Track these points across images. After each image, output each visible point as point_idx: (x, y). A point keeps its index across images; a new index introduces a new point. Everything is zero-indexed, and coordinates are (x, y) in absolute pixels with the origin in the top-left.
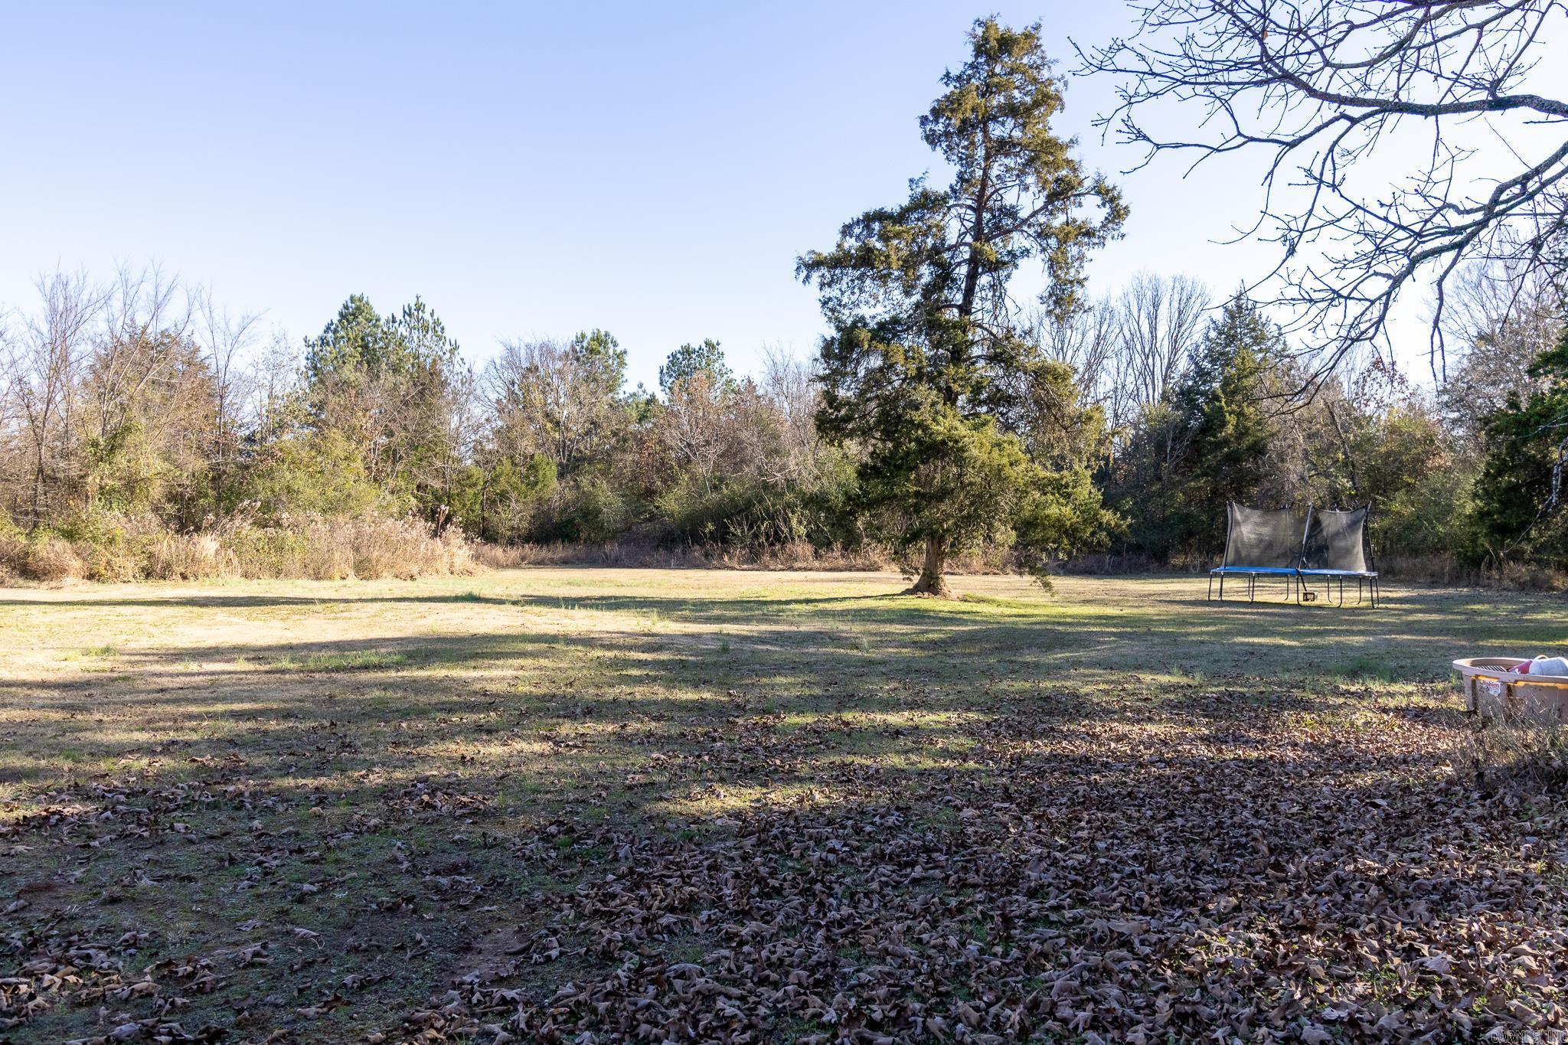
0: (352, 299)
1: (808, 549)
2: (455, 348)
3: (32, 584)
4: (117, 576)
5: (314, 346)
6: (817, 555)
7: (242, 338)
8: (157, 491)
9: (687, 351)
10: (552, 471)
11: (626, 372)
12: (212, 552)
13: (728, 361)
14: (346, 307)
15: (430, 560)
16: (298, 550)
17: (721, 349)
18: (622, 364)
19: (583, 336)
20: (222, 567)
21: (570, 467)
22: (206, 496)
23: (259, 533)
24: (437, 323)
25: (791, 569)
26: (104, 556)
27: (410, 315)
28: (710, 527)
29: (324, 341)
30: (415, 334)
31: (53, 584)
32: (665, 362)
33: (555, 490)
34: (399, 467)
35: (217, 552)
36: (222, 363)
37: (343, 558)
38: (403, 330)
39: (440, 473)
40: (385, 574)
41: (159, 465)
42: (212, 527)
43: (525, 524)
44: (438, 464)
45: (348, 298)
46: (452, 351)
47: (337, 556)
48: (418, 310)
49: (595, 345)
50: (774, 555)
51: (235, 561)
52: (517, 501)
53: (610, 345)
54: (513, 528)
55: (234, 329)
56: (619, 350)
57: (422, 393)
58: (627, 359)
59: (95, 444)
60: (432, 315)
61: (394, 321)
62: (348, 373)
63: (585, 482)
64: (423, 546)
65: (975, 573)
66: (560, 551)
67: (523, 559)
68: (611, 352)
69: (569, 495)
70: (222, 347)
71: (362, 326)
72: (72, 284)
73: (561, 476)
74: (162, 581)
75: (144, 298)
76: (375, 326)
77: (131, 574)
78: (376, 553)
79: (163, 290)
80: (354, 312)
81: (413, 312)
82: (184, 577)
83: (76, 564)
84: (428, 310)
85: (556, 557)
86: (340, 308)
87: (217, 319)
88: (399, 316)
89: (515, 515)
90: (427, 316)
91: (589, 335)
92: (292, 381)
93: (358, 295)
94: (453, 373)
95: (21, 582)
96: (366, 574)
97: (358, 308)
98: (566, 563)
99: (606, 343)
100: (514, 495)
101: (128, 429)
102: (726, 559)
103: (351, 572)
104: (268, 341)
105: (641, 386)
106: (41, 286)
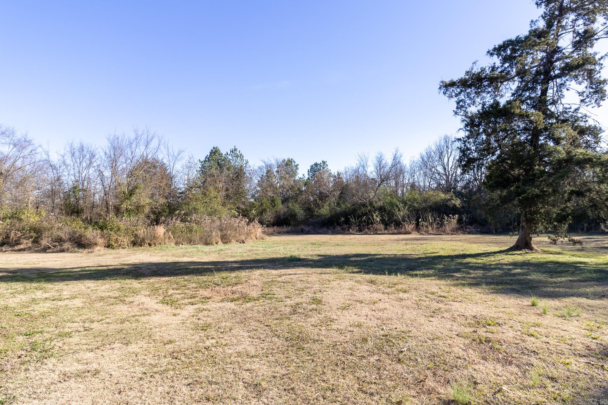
0: (214, 148)
1: (382, 226)
2: (247, 162)
3: (81, 250)
4: (120, 246)
5: (202, 162)
6: (386, 229)
7: (178, 158)
8: (147, 210)
9: (316, 165)
10: (280, 202)
11: (298, 171)
12: (162, 233)
13: (329, 167)
14: (212, 151)
15: (248, 234)
16: (198, 232)
17: (327, 163)
18: (297, 169)
19: (284, 160)
20: (167, 240)
21: (285, 201)
22: (165, 212)
23: (182, 225)
24: (241, 155)
25: (377, 234)
26: (114, 237)
27: (232, 152)
28: (343, 219)
29: (205, 161)
30: (234, 158)
31: (90, 250)
32: (309, 168)
33: (281, 208)
34: (231, 201)
35: (165, 234)
36: (171, 167)
37: (216, 235)
38: (230, 157)
39: (244, 203)
40: (233, 240)
41: (148, 201)
42: (164, 222)
43: (272, 220)
44: (243, 200)
45: (212, 148)
46: (246, 164)
47: (214, 234)
48: (235, 150)
49: (288, 162)
50: (369, 229)
51: (172, 236)
52: (269, 212)
53: (293, 163)
54: (268, 221)
55: (176, 154)
56: (296, 164)
57: (237, 176)
58: (299, 167)
59: (124, 193)
60: (239, 152)
61: (227, 154)
62: (213, 171)
63: (290, 205)
64: (246, 228)
65: (448, 234)
66: (285, 229)
67: (274, 231)
68: (293, 165)
69: (286, 210)
70: (171, 161)
71: (217, 157)
72: (120, 138)
73: (283, 203)
74: (140, 248)
75: (143, 140)
76: (221, 156)
77: (126, 244)
78: (229, 232)
79: (150, 137)
80: (215, 152)
81: (234, 151)
82: (150, 245)
83: (100, 241)
84: (238, 151)
85: (285, 231)
86: (210, 151)
87: (170, 151)
88: (229, 153)
89: (269, 216)
90: (238, 153)
91: (286, 160)
92: (194, 174)
93: (216, 147)
94: (247, 170)
95: (76, 249)
96: (226, 241)
97: (216, 151)
98: (288, 233)
99: (292, 162)
100: (268, 210)
101: (136, 188)
102: (351, 231)
103: (219, 240)
104: (187, 158)
105: (303, 175)
106: (109, 139)
